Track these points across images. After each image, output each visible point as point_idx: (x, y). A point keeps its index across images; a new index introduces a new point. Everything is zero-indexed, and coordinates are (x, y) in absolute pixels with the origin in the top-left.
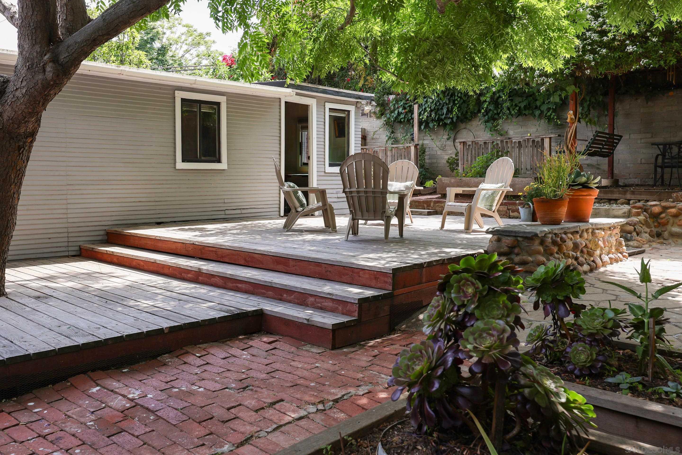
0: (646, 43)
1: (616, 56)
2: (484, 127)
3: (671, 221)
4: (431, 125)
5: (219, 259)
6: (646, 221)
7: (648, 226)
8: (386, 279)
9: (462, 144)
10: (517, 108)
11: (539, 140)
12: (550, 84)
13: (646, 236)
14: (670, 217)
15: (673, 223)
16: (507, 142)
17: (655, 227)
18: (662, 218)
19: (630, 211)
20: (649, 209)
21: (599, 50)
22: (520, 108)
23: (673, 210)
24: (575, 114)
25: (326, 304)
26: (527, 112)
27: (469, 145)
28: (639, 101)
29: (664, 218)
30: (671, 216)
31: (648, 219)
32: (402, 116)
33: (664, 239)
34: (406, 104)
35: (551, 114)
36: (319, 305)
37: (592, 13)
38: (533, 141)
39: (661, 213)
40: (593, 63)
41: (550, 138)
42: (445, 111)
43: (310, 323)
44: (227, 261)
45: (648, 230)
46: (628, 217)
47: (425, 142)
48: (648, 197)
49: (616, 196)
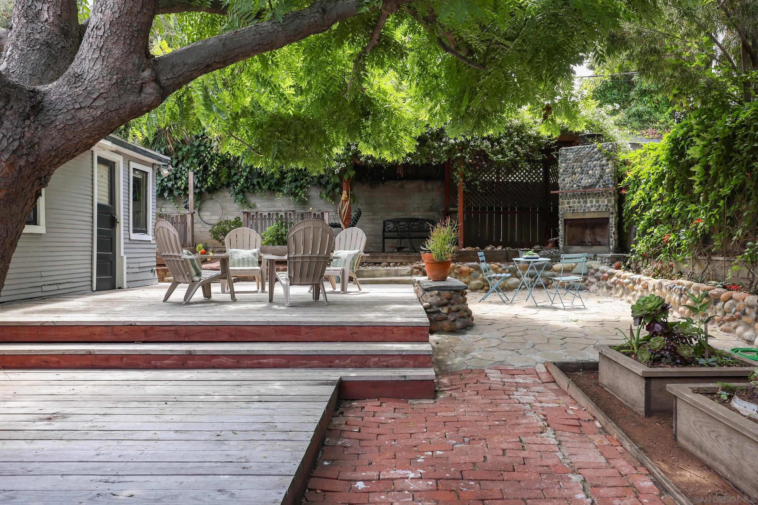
2: (234, 198)
5: (182, 339)
8: (422, 332)
9: (246, 214)
11: (320, 214)
19: (412, 271)
24: (348, 193)
25: (393, 361)
27: (253, 216)
28: (365, 186)
35: (299, 192)
36: (385, 363)
38: (315, 214)
41: (328, 213)
43: (407, 379)
44: (198, 340)
48: (402, 261)
49: (379, 260)
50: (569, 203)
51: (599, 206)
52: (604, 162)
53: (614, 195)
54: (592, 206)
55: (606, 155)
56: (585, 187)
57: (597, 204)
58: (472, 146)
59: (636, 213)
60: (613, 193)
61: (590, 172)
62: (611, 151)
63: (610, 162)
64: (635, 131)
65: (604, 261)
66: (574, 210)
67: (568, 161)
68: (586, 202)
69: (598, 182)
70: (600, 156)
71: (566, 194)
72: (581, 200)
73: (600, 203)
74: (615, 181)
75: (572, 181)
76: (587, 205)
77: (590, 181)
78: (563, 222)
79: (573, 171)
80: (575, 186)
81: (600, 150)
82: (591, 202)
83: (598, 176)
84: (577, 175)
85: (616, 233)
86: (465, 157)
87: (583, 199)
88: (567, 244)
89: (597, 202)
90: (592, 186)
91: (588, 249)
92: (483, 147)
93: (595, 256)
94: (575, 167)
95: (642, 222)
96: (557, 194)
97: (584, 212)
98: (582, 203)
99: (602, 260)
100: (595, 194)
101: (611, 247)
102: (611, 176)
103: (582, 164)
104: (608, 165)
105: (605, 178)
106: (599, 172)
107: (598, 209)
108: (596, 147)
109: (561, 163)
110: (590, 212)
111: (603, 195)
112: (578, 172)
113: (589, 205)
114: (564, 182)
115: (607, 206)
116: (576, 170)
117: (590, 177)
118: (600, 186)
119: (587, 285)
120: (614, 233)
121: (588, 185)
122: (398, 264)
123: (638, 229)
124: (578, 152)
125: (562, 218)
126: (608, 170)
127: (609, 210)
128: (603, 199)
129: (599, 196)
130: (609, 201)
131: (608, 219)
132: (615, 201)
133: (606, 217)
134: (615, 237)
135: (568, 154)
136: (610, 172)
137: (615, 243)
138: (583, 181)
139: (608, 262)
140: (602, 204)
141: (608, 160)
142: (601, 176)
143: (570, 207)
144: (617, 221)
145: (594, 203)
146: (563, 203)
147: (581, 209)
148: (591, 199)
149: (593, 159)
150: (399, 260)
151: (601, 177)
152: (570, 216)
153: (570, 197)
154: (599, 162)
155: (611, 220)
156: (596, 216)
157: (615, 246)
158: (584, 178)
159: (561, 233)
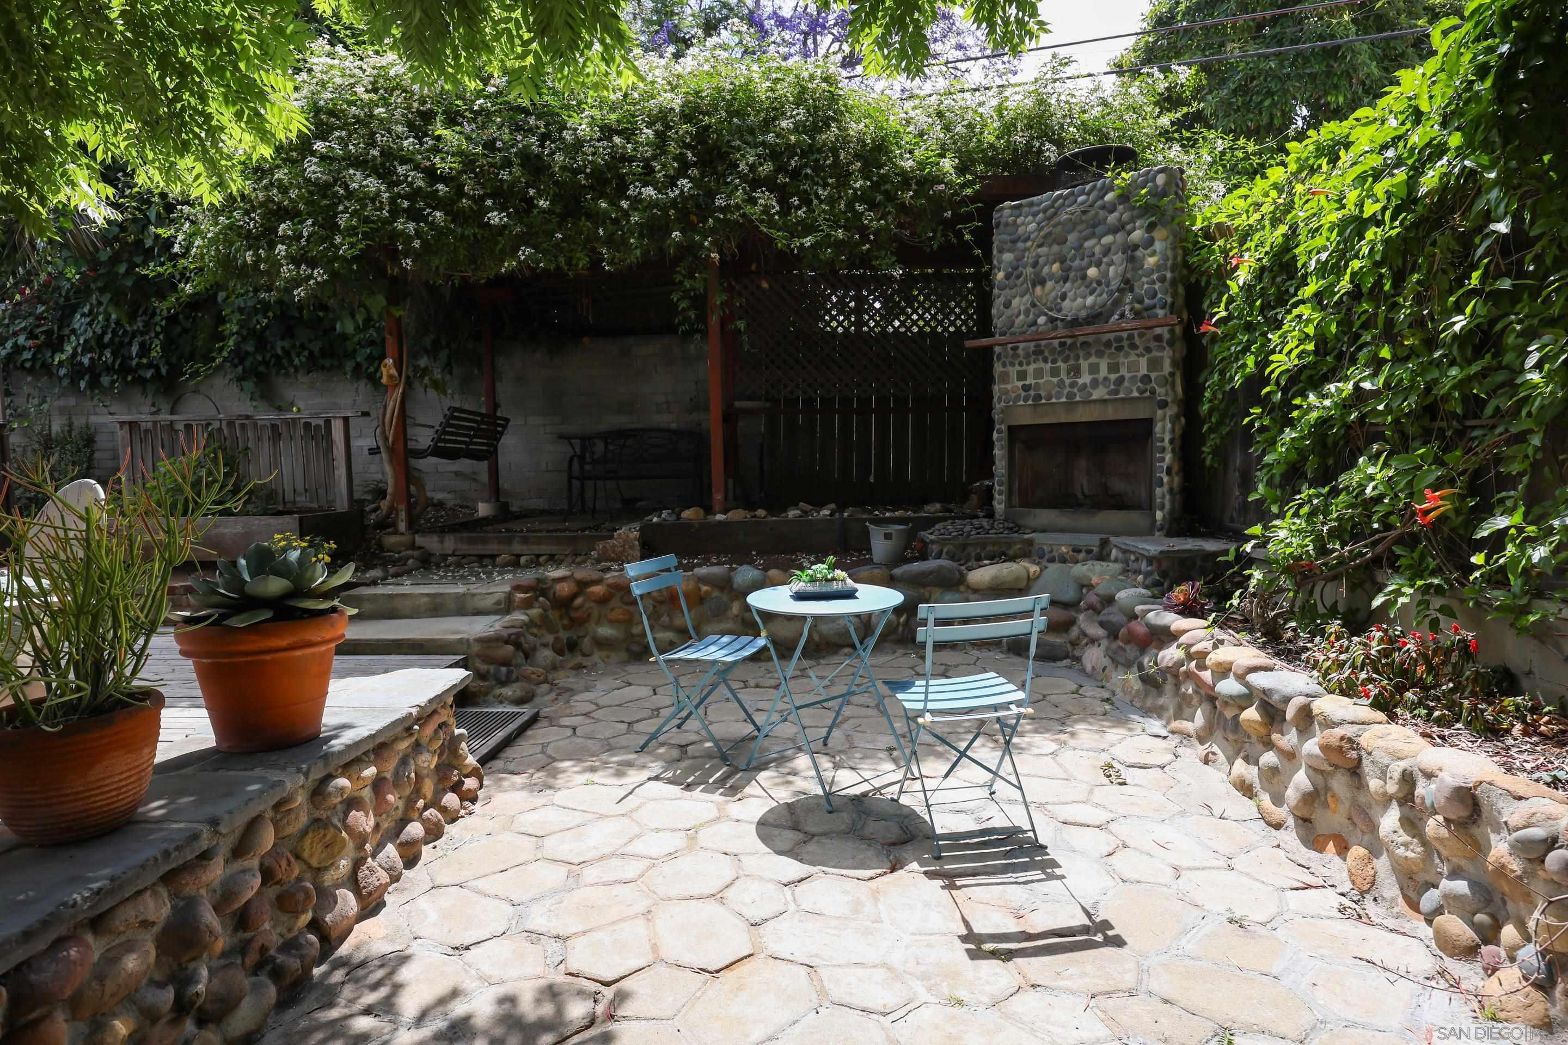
0: (528, 211)
1: (467, 233)
3: (595, 614)
4: (105, 380)
6: (544, 618)
7: (552, 630)
9: (127, 428)
10: (306, 353)
11: (321, 422)
12: (317, 283)
13: (546, 655)
14: (592, 604)
15: (600, 617)
16: (243, 426)
17: (565, 628)
18: (577, 609)
19: (509, 598)
20: (550, 588)
21: (430, 214)
22: (311, 354)
23: (597, 589)
24: (399, 365)
26: (327, 363)
27: (146, 431)
29: (581, 606)
30: (595, 601)
31: (550, 612)
32: (27, 355)
33: (584, 655)
34: (38, 326)
37: (410, 125)
38: (309, 425)
39: (574, 596)
40: (417, 244)
41: (346, 420)
42: (135, 349)
45: (550, 638)
46: (507, 611)
47: (93, 419)
48: (553, 549)
49: (492, 548)
50: (1022, 376)
51: (1121, 380)
52: (1137, 235)
53: (1171, 343)
54: (1095, 383)
55: (1147, 209)
56: (1075, 323)
57: (1113, 377)
58: (723, 210)
59: (1264, 402)
60: (1167, 336)
61: (1092, 272)
62: (1164, 194)
63: (1159, 233)
64: (1242, 142)
65: (1133, 566)
66: (1038, 397)
67: (1020, 245)
68: (1076, 371)
69: (1117, 303)
70: (1125, 217)
71: (1015, 349)
72: (1060, 363)
73: (1124, 371)
74: (1175, 295)
75: (1034, 305)
76: (1080, 381)
77: (1090, 300)
78: (1005, 435)
79: (1037, 275)
80: (1042, 320)
81: (1124, 197)
82: (1094, 369)
83: (1115, 284)
84: (1049, 284)
85: (1176, 468)
86: (701, 246)
87: (1065, 360)
88: (1016, 499)
89: (1114, 368)
90: (1096, 317)
91: (1083, 520)
92: (755, 211)
93: (1104, 543)
94: (1041, 260)
95: (1289, 434)
96: (988, 351)
97: (1071, 405)
98: (1063, 375)
99: (1126, 562)
100: (1108, 344)
101: (1159, 515)
102: (1162, 279)
103: (1065, 248)
104: (1151, 242)
105: (1142, 287)
106: (1121, 269)
107: (1116, 392)
108: (1111, 188)
109: (1001, 251)
110: (1087, 402)
111: (1133, 346)
112: (1051, 276)
113: (1085, 378)
114: (1009, 312)
115: (1146, 379)
116: (1046, 270)
117: (1092, 287)
118: (1122, 316)
119: (1074, 644)
120: (1169, 471)
121: (1083, 314)
122: (542, 559)
123: (1268, 459)
124: (1052, 213)
125: (1002, 422)
126: (1151, 261)
127: (1153, 392)
128: (1133, 358)
129: (1119, 349)
130: (1154, 364)
131: (1148, 423)
132: (1174, 363)
133: (1141, 416)
134: (1171, 482)
135: (1019, 221)
136: (1159, 267)
137: (1172, 502)
138: (1066, 304)
139: (1147, 574)
140: (1127, 375)
141: (1151, 227)
142: (1127, 282)
143: (1026, 388)
144: (1178, 432)
145: (1103, 371)
146: (1005, 378)
147: (1059, 395)
148: (1093, 359)
149: (1099, 230)
150: (545, 549)
151: (1127, 284)
152: (1025, 418)
153: (1027, 356)
154: (1120, 237)
155: (1158, 428)
156: (1111, 414)
157: (1172, 511)
158: (1070, 295)
159: (1000, 466)
